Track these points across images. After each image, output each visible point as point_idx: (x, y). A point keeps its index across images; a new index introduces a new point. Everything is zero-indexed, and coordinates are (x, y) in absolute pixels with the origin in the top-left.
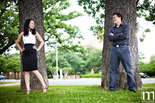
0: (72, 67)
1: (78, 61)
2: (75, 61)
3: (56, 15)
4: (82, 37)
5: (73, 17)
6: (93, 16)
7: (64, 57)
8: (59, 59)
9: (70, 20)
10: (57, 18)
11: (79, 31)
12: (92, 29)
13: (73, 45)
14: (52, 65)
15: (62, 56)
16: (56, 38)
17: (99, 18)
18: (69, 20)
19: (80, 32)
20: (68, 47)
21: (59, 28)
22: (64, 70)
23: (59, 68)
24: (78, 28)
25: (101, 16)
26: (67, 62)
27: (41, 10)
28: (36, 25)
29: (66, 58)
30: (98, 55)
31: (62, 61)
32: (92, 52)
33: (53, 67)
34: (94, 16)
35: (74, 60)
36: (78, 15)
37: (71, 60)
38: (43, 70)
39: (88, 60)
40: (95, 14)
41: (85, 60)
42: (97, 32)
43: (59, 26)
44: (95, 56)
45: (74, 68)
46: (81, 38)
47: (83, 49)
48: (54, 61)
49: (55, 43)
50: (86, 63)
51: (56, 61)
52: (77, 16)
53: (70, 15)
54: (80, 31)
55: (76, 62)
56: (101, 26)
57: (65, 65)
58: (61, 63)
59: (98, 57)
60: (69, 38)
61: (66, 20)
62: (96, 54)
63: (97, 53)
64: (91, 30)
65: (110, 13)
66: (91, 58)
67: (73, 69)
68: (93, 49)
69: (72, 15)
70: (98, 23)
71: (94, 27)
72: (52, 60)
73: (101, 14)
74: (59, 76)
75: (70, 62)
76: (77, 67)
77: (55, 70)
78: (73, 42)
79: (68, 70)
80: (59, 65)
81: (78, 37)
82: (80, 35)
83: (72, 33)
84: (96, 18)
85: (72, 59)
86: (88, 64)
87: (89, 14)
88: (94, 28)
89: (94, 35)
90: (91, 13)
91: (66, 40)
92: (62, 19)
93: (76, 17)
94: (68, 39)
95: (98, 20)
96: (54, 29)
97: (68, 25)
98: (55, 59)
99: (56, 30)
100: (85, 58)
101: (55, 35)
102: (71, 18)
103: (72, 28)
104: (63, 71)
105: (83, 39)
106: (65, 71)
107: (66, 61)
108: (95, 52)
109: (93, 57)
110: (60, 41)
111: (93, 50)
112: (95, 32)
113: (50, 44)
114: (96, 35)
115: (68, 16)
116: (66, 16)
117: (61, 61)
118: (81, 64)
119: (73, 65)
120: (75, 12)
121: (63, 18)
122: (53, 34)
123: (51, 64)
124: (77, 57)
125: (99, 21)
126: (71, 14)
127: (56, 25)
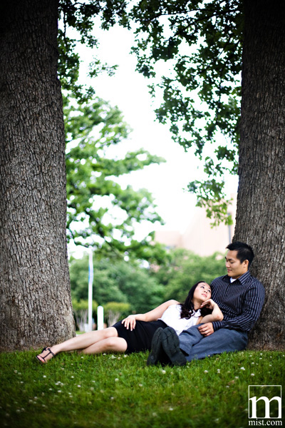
0: (129, 301)
1: (145, 286)
2: (139, 286)
3: (90, 158)
4: (159, 219)
5: (135, 164)
6: (196, 154)
7: (110, 276)
8: (96, 280)
9: (128, 174)
10: (95, 168)
11: (151, 202)
12: (193, 187)
13: (136, 241)
14: (77, 296)
15: (105, 273)
16: (90, 221)
17: (211, 158)
18: (125, 175)
19: (155, 206)
20: (122, 247)
21: (99, 194)
22: (109, 308)
23: (96, 305)
24: (150, 194)
25: (217, 154)
26: (116, 288)
27: (59, 117)
28: (44, 159)
29: (115, 278)
30: (199, 270)
31: (105, 286)
32: (183, 263)
33: (79, 301)
34: (199, 152)
35: (134, 284)
36: (151, 161)
37: (128, 284)
38: (60, 289)
39: (173, 284)
40: (200, 146)
41: (165, 283)
42: (206, 197)
43: (99, 189)
44: (190, 273)
45: (134, 304)
46: (157, 222)
47: (162, 252)
48: (82, 286)
49: (88, 235)
50: (167, 291)
51: (87, 284)
52: (148, 164)
53: (127, 159)
54: (154, 202)
55: (140, 290)
56: (217, 182)
57: (112, 295)
58: (101, 290)
59: (200, 276)
60: (126, 222)
61: (117, 173)
62: (194, 268)
63: (197, 267)
64: (191, 190)
65: (257, 128)
66: (180, 278)
67: (133, 307)
68: (187, 254)
69: (133, 160)
70: (210, 173)
71: (198, 182)
72: (79, 282)
73: (219, 147)
74: (94, 325)
75: (124, 287)
76: (142, 303)
77: (86, 309)
78: (135, 233)
79: (120, 309)
80: (96, 296)
81: (148, 220)
82: (155, 213)
83: (134, 208)
84: (204, 158)
85: (130, 279)
86: (171, 294)
87: (186, 146)
88: (198, 185)
89: (199, 204)
90: (192, 143)
91: (117, 227)
92: (106, 171)
93: (145, 167)
94: (122, 226)
95: (210, 164)
96: (86, 197)
97: (123, 188)
98: (86, 280)
99: (90, 200)
100: (165, 279)
101: (87, 213)
102: (130, 169)
103: (134, 196)
104: (105, 313)
105: (163, 224)
106: (110, 311)
107: (114, 285)
108: (192, 263)
109: (186, 277)
110: (102, 229)
111: (186, 258)
112: (201, 196)
113: (73, 238)
114: (203, 206)
115: (123, 161)
116: (117, 162)
117: (102, 285)
118: (154, 294)
119: (131, 297)
120: (142, 152)
121: (109, 167)
122: (82, 209)
123: (75, 293)
124: (144, 276)
125: (212, 166)
126: (132, 157)
127: (90, 187)
